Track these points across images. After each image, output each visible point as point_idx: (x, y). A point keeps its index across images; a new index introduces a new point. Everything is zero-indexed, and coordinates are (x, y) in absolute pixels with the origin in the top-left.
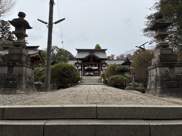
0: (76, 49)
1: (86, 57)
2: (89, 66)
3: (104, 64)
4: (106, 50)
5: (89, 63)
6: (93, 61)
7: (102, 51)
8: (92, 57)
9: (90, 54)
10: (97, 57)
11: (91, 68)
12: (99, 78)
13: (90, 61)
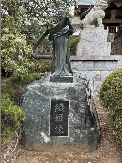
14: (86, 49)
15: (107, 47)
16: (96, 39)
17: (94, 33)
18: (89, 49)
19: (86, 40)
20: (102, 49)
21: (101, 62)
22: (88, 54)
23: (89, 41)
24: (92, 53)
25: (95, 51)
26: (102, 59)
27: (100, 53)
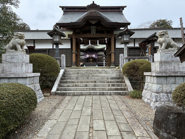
0: (60, 7)
1: (80, 20)
2: (88, 44)
3: (125, 36)
4: (123, 8)
5: (88, 35)
6: (97, 32)
7: (116, 10)
8: (93, 20)
9: (89, 13)
10: (107, 19)
11: (93, 47)
12: (114, 75)
13: (89, 32)
14: (5, 69)
15: (22, 67)
16: (14, 61)
17: (13, 56)
18: (7, 69)
19: (6, 61)
20: (18, 68)
21: (14, 79)
22: (6, 72)
23: (8, 62)
24: (10, 71)
25: (12, 70)
26: (13, 77)
27: (17, 72)
